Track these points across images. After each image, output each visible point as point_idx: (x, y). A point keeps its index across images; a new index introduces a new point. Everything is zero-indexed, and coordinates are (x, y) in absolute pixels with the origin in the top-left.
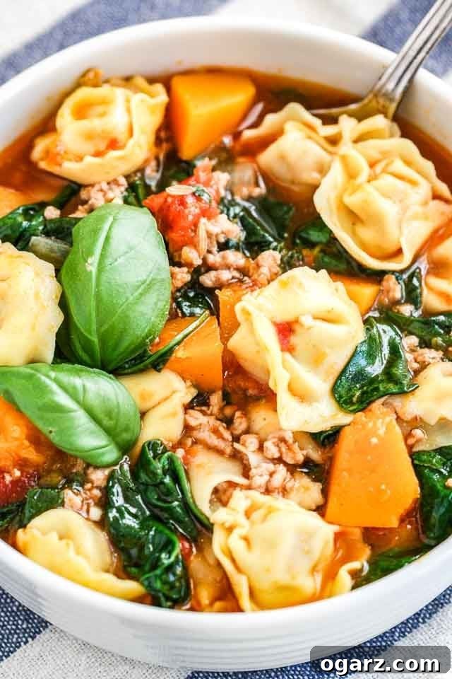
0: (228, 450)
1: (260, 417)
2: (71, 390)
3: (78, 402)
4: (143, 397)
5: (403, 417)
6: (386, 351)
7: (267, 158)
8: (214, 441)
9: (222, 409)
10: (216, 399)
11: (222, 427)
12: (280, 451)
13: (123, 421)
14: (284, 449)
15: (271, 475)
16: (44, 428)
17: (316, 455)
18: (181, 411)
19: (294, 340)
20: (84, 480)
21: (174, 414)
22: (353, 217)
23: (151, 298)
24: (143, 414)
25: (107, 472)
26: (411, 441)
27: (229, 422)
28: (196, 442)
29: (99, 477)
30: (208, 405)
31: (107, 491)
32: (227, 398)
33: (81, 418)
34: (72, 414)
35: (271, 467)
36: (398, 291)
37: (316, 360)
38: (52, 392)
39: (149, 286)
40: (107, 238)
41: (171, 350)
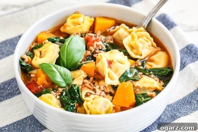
0: (92, 88)
1: (101, 83)
2: (57, 68)
3: (58, 71)
4: (74, 75)
5: (135, 85)
6: (134, 73)
7: (115, 35)
8: (89, 86)
9: (93, 81)
10: (91, 79)
11: (92, 84)
12: (104, 89)
13: (68, 78)
14: (105, 88)
15: (101, 93)
16: (49, 75)
17: (112, 92)
18: (83, 79)
19: (111, 65)
20: (57, 90)
21: (81, 79)
22: (132, 48)
23: (80, 54)
24: (73, 79)
25: (63, 89)
26: (136, 91)
27: (94, 84)
28: (85, 86)
29: (60, 90)
30: (89, 79)
31: (62, 93)
32: (94, 79)
33: (58, 74)
34: (56, 73)
35: (101, 91)
36: (140, 64)
37: (116, 71)
38: (52, 67)
39: (79, 51)
40: (71, 39)
41: (82, 65)
